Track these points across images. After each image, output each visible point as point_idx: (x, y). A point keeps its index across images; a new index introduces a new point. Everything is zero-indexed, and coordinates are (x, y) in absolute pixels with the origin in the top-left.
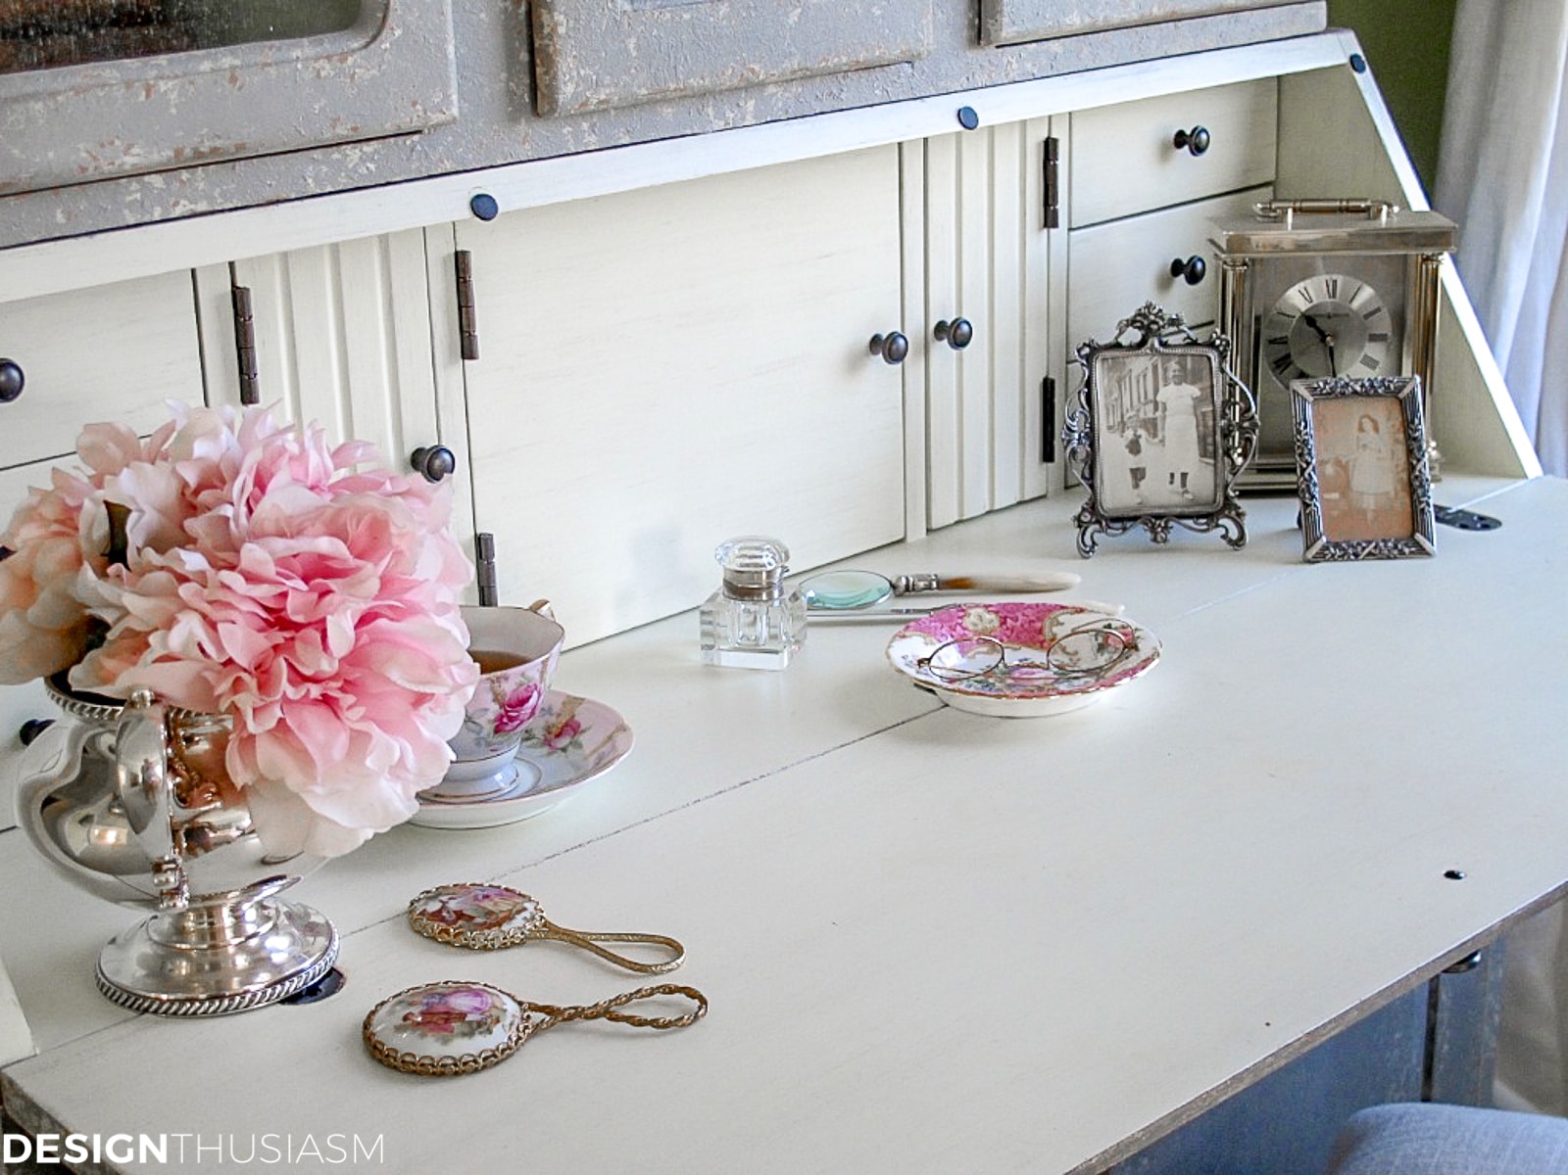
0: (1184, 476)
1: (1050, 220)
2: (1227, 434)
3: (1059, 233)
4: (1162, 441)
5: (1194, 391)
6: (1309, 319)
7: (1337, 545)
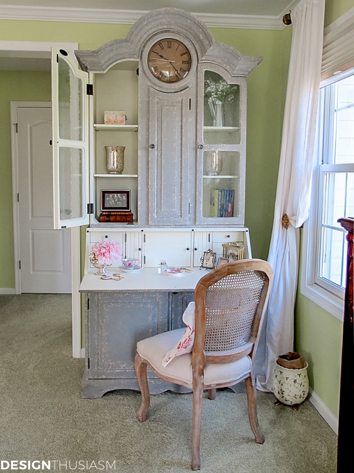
0: (210, 265)
1: (209, 241)
4: (209, 261)
5: (213, 257)
6: (231, 254)
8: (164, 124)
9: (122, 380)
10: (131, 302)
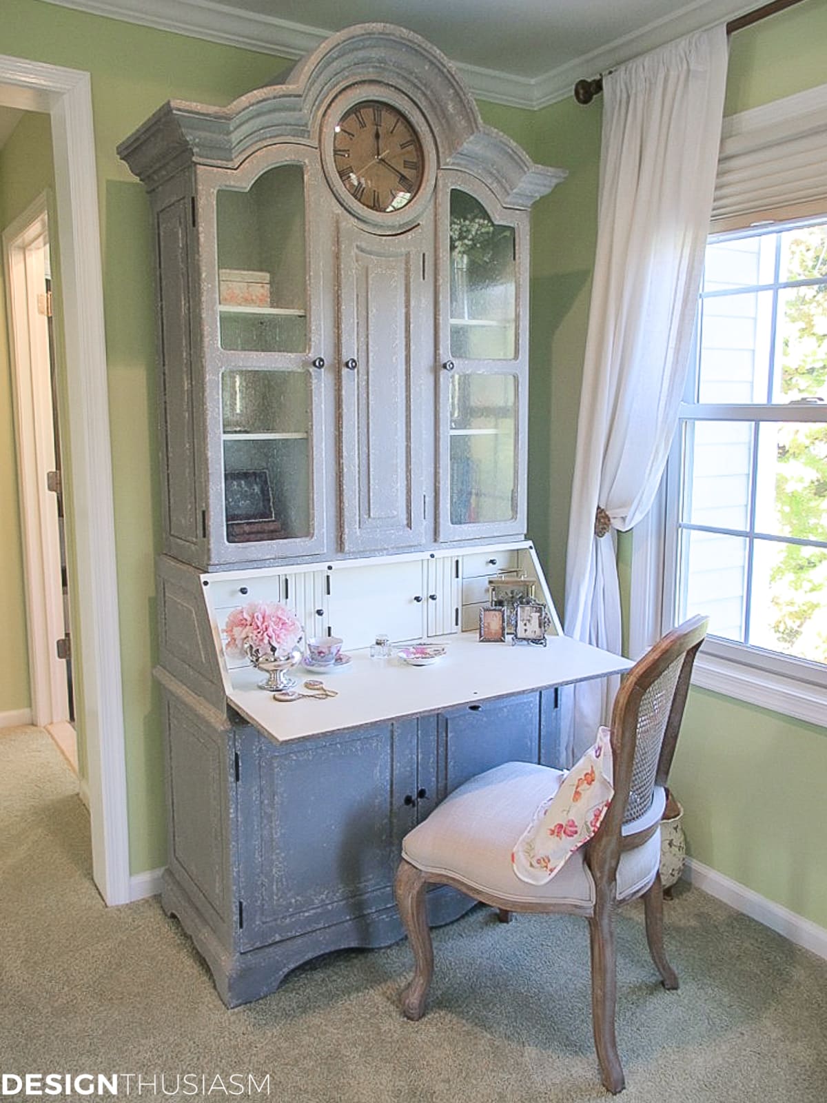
1: (458, 576)
3: (460, 579)
8: (372, 311)
9: (318, 932)
10: (336, 744)
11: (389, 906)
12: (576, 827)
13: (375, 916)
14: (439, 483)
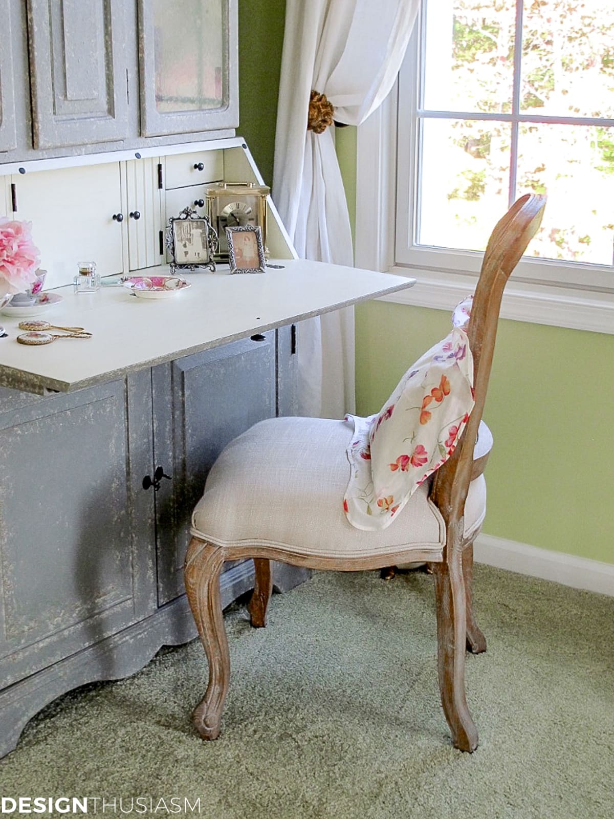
0: (198, 254)
1: (160, 186)
2: (210, 242)
3: (163, 190)
4: (192, 244)
5: (201, 231)
6: (232, 214)
7: (239, 270)
11: (130, 624)
12: (426, 453)
13: (117, 638)
14: (143, 53)
